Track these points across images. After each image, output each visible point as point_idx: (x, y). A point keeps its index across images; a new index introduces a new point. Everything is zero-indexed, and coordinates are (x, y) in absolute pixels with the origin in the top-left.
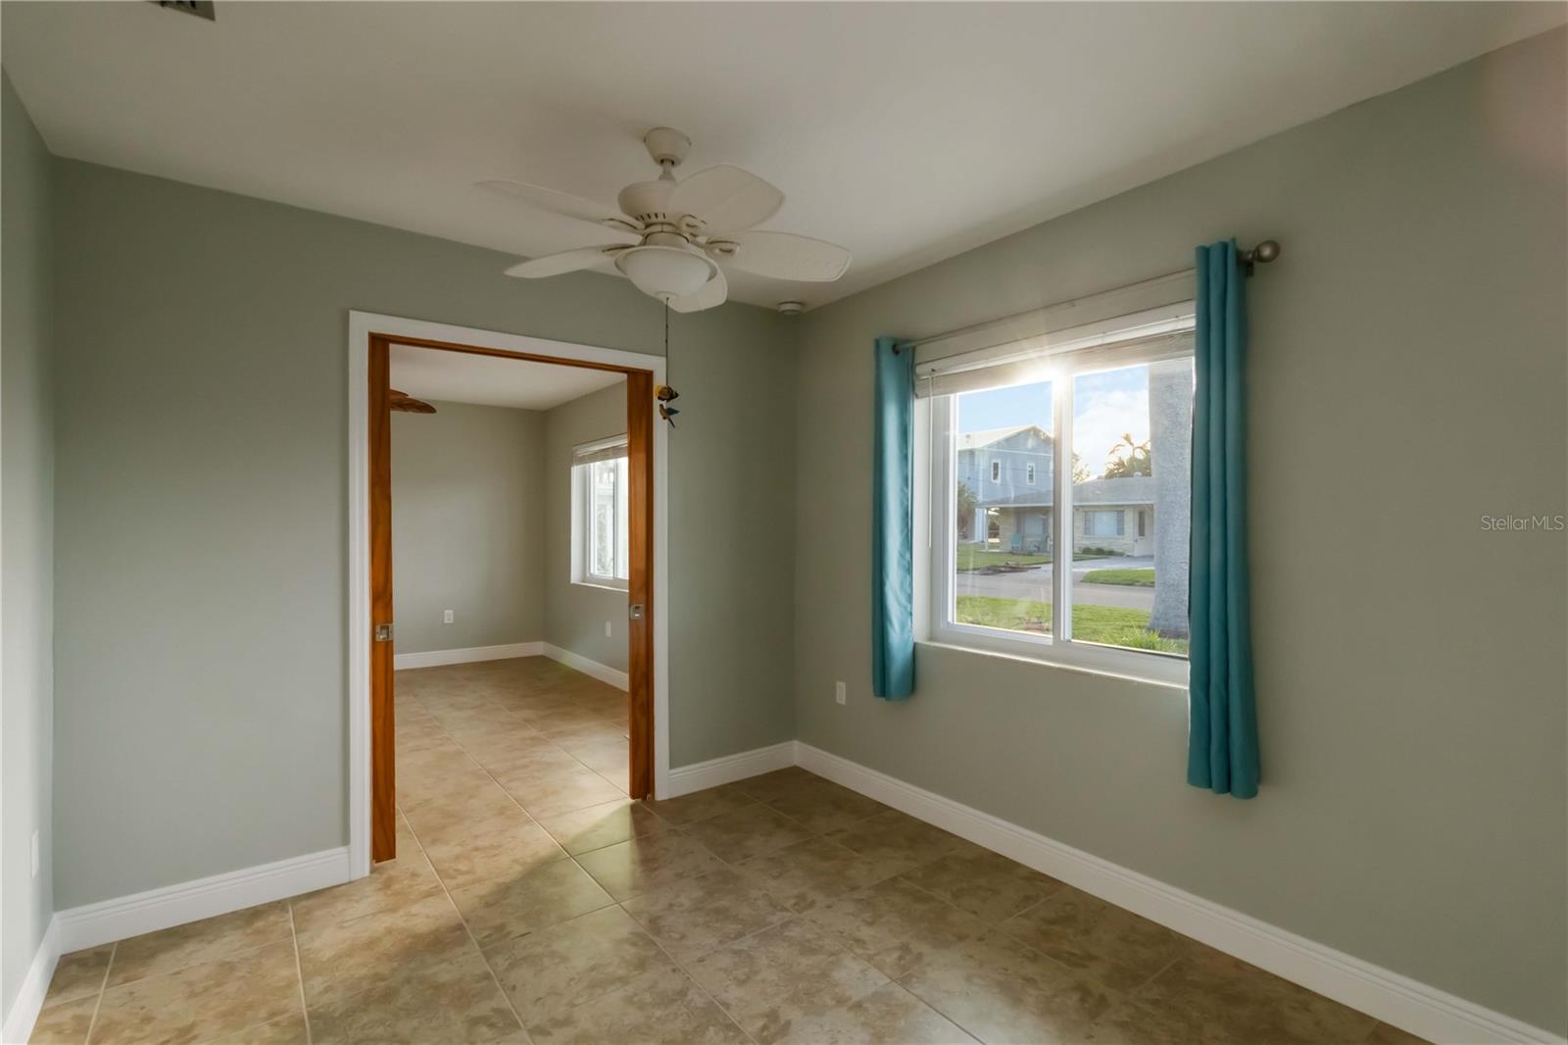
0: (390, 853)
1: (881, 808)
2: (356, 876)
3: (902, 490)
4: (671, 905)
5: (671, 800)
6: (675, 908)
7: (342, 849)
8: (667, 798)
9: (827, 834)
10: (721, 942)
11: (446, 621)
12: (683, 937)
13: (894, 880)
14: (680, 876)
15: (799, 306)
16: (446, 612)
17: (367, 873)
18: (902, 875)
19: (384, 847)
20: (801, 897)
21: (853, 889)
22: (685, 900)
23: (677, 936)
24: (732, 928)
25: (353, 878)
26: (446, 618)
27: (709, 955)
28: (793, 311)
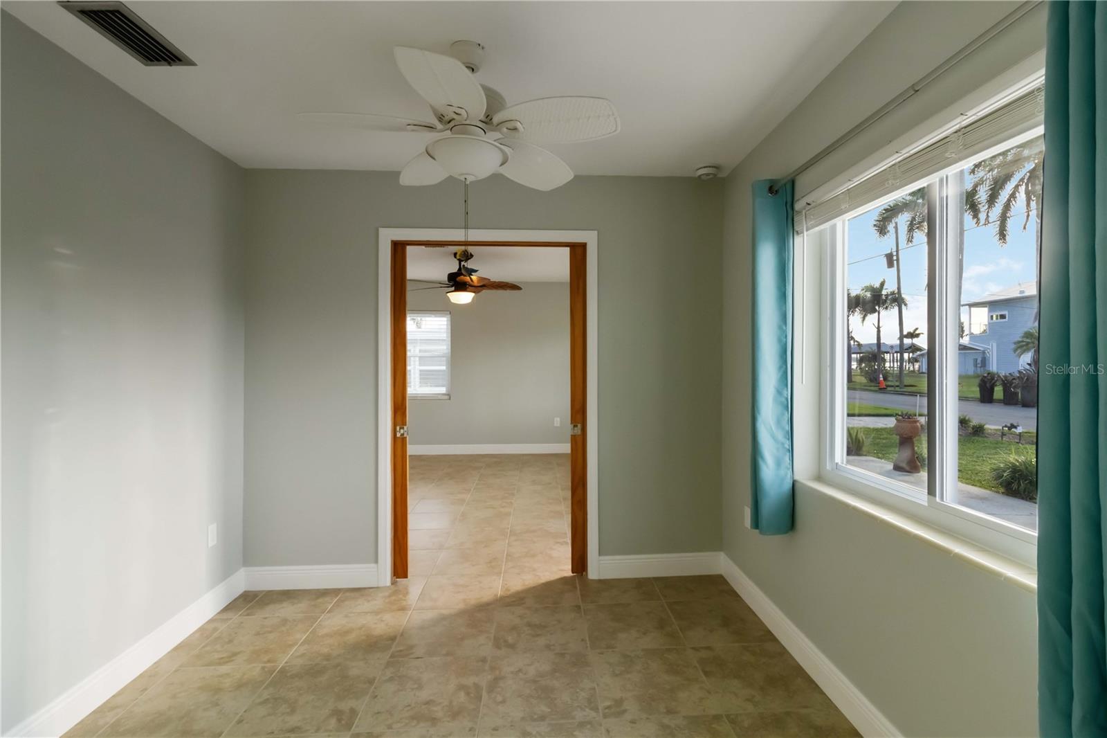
0: (404, 575)
1: (769, 637)
2: (381, 585)
3: (780, 328)
4: (520, 670)
5: (600, 581)
6: (520, 674)
7: (373, 565)
8: (597, 578)
9: (693, 648)
10: (523, 719)
11: (555, 425)
12: (503, 702)
13: (717, 718)
14: (548, 647)
15: (714, 169)
16: (555, 419)
17: (388, 583)
18: (728, 716)
19: (400, 568)
20: (619, 702)
21: (670, 712)
22: (532, 671)
23: (499, 699)
24: (543, 708)
25: (380, 586)
26: (555, 423)
27: (504, 726)
28: (707, 175)
